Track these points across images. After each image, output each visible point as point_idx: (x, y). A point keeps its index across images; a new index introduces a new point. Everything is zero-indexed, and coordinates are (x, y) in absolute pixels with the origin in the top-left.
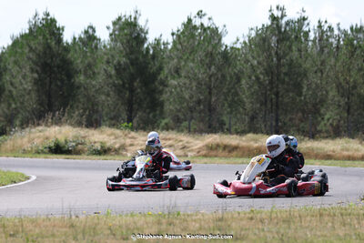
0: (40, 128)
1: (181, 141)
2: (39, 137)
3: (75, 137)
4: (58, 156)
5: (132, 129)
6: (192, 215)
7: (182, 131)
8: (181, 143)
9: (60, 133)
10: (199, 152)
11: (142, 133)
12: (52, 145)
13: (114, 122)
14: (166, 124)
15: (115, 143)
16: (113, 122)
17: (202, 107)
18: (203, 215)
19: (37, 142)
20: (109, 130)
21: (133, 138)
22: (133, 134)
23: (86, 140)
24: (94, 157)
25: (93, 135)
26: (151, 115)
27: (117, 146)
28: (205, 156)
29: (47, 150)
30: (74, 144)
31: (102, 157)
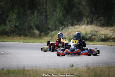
3: (92, 31)
15: (112, 35)
23: (98, 33)
25: (102, 30)
30: (90, 35)
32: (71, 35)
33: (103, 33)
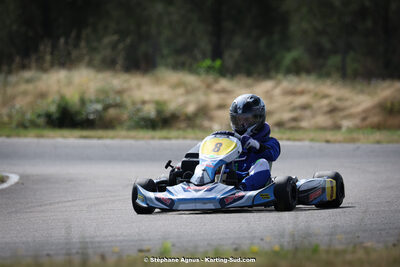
0: (27, 74)
1: (326, 96)
2: (25, 93)
3: (104, 92)
4: (66, 132)
5: (223, 72)
6: (344, 252)
7: (328, 75)
8: (325, 102)
9: (70, 83)
10: (364, 119)
11: (244, 80)
12: (53, 109)
13: (184, 58)
14: (295, 61)
15: (186, 104)
16: (182, 58)
17: (369, 24)
18: (367, 250)
19: (20, 103)
20: (173, 77)
21: (224, 91)
22: (224, 83)
24: (142, 133)
25: (139, 86)
26: (262, 43)
27: (191, 109)
28: (378, 127)
29: (41, 121)
30: (99, 107)
31: (159, 133)
32: (18, 106)
33: (147, 97)
